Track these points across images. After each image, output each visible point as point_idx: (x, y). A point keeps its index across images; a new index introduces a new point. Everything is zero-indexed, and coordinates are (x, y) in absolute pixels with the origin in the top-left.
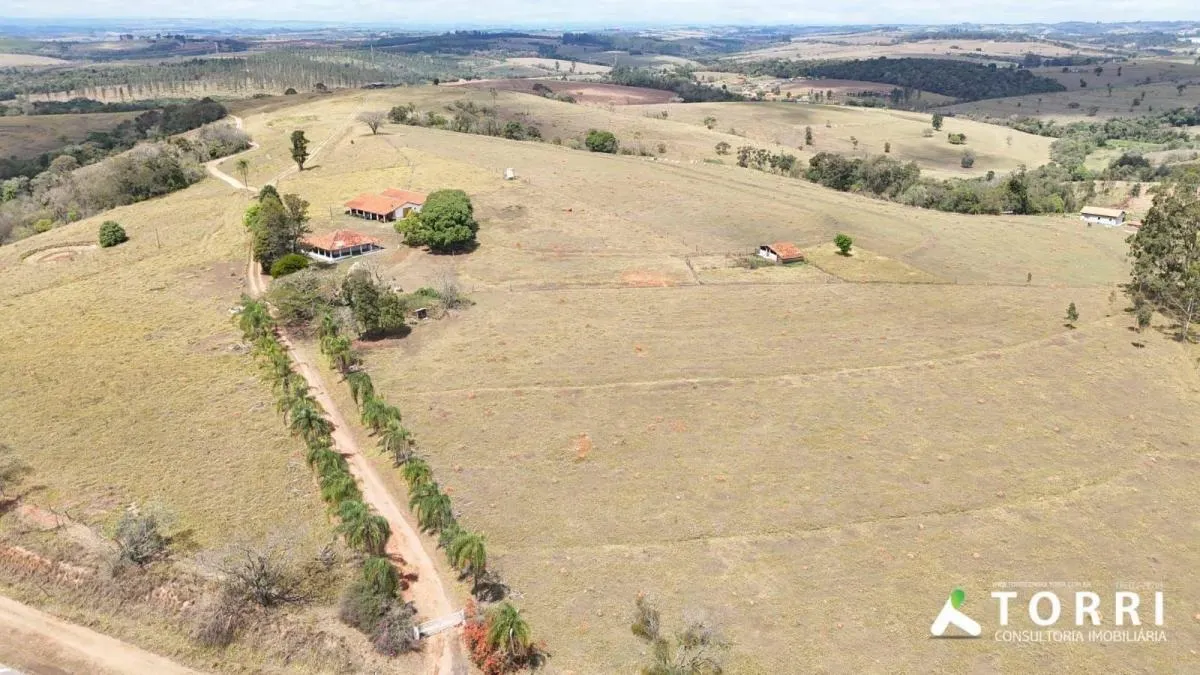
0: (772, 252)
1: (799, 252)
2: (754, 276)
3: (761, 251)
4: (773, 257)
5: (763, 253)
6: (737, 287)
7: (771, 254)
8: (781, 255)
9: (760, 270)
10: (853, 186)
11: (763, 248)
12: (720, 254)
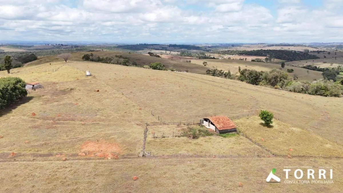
0: (212, 123)
1: (232, 124)
2: (193, 147)
3: (205, 122)
4: (213, 128)
5: (206, 123)
6: (174, 160)
7: (211, 125)
8: (218, 126)
9: (201, 140)
10: (261, 83)
11: (206, 120)
12: (174, 123)
